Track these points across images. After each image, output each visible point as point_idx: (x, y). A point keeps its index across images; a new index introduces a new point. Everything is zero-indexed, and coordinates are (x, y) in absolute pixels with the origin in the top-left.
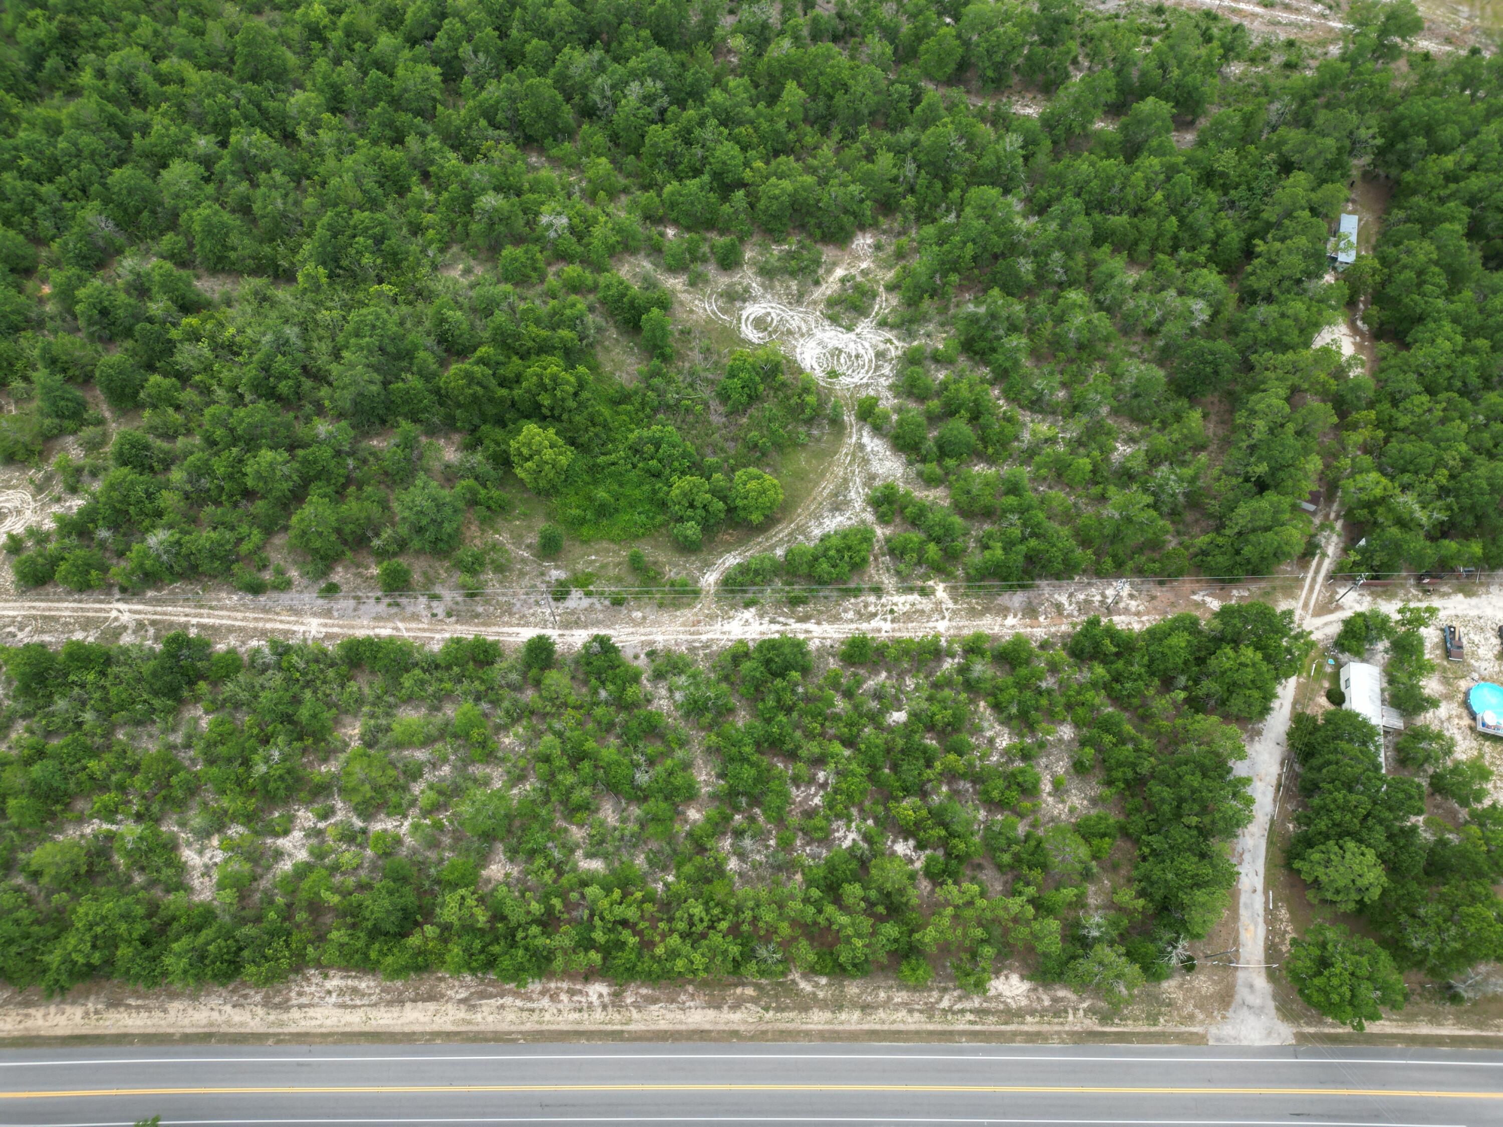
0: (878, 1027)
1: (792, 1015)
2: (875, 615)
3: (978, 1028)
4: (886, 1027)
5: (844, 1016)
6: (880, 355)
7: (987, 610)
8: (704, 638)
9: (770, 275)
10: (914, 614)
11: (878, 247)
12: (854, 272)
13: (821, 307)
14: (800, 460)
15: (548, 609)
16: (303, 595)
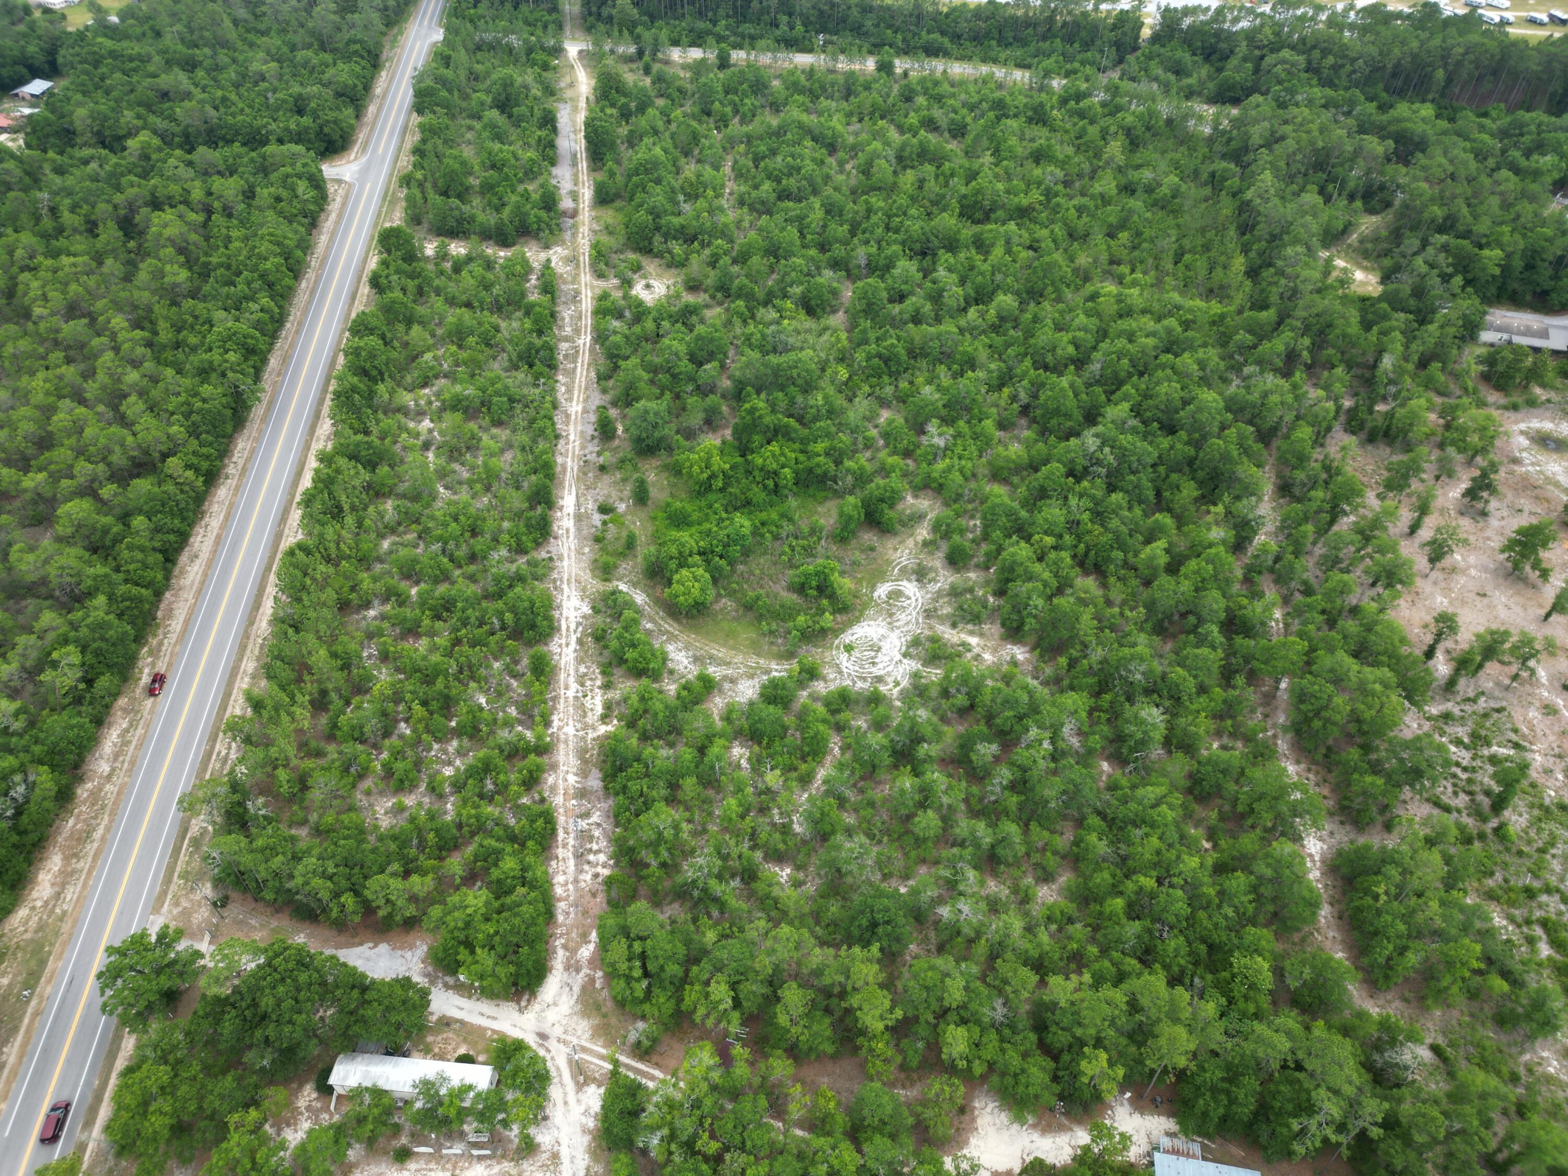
0: (233, 697)
1: (257, 652)
2: (582, 685)
3: (214, 757)
4: (232, 702)
5: (246, 679)
6: (880, 679)
7: (585, 761)
8: (565, 587)
9: (954, 592)
10: (582, 710)
11: (1014, 663)
12: (976, 650)
13: (927, 633)
14: (747, 634)
15: (591, 506)
16: (597, 399)
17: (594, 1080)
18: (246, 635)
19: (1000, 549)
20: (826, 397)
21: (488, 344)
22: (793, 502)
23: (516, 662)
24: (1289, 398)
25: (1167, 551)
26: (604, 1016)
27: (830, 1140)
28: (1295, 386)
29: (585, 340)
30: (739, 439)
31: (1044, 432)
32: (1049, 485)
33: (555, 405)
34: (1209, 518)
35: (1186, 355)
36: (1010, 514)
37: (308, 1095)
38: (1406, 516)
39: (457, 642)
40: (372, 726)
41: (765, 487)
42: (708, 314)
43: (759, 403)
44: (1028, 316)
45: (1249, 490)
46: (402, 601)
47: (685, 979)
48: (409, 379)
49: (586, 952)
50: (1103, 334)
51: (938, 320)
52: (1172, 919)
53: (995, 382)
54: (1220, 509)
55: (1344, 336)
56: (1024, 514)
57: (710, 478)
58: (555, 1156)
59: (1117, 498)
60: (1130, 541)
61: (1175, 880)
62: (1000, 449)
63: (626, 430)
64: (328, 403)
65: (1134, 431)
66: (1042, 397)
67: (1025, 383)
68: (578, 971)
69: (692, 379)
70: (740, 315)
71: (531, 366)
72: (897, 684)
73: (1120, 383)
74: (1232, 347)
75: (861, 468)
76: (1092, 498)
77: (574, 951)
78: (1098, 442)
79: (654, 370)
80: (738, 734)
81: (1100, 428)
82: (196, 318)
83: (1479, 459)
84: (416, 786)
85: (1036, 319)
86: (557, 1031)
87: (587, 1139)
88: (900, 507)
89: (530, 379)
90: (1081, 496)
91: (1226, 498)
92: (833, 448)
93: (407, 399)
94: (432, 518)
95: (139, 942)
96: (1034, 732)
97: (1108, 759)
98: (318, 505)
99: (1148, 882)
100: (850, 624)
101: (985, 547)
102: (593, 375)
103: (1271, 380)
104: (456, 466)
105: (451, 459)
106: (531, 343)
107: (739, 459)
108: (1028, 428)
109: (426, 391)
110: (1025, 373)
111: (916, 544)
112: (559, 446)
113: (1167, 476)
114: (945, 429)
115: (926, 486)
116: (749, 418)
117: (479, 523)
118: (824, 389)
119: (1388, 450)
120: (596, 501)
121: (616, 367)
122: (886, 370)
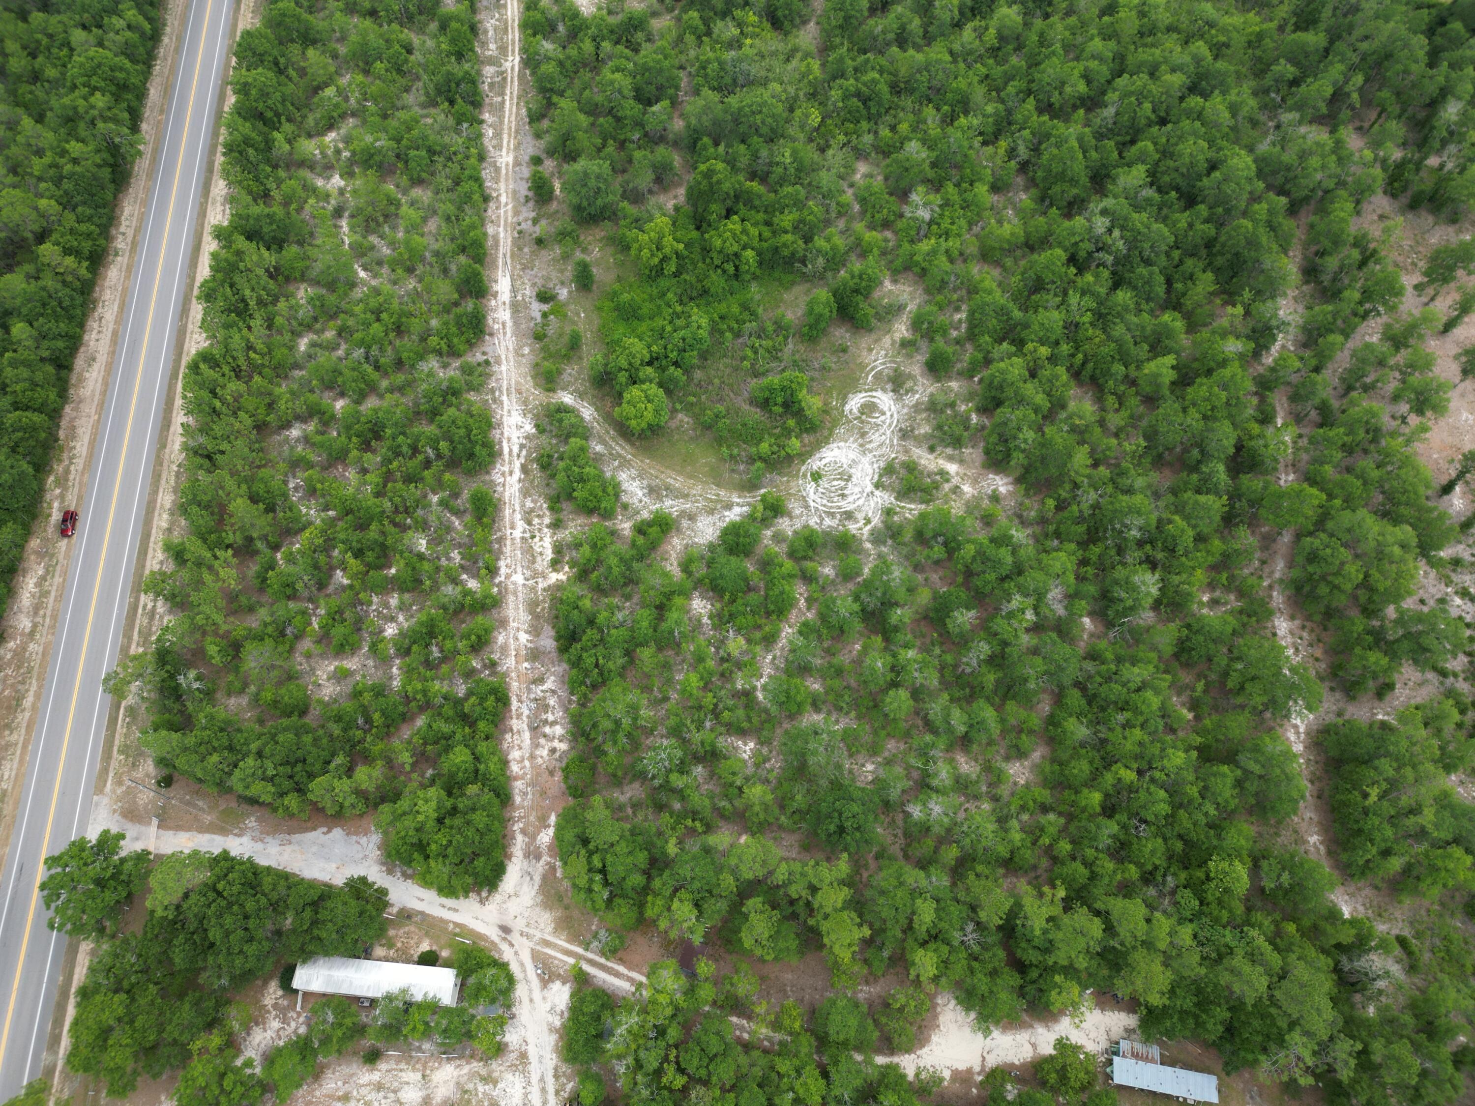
0: (152, 539)
1: (172, 482)
2: (529, 523)
3: (140, 611)
4: (151, 545)
5: (165, 516)
6: (849, 516)
7: (536, 616)
8: (505, 398)
9: (933, 407)
10: (530, 555)
11: (995, 498)
12: (955, 481)
13: (903, 458)
14: (706, 459)
15: (529, 292)
16: (531, 147)
17: (559, 976)
18: (158, 461)
19: (987, 359)
20: (794, 153)
21: (399, 71)
22: (754, 287)
23: (456, 495)
24: (1332, 161)
25: (1174, 368)
26: (567, 908)
27: (796, 1062)
28: (1339, 142)
29: (513, 62)
30: (695, 205)
31: (1044, 199)
32: (1048, 277)
33: (481, 158)
35: (1217, 97)
36: (1001, 313)
37: (273, 993)
38: (1444, 310)
39: (388, 477)
40: (305, 580)
41: (724, 271)
42: (656, 24)
43: (717, 160)
44: (1033, 35)
45: (1272, 287)
46: (326, 419)
48: (310, 121)
49: (546, 837)
50: (1120, 65)
51: (928, 39)
52: (1150, 818)
53: (990, 129)
54: (1238, 309)
55: (1406, 72)
56: (1017, 314)
57: (662, 261)
58: (523, 1056)
59: (1123, 296)
60: (1133, 350)
61: (1157, 774)
62: (994, 223)
63: (564, 191)
64: (220, 159)
65: (1148, 204)
66: (1046, 157)
67: (1026, 133)
68: (538, 858)
69: (638, 124)
70: (694, 30)
71: (452, 102)
72: (868, 521)
73: (1135, 135)
74: (1268, 80)
75: (834, 246)
76: (1096, 295)
77: (533, 837)
78: (1107, 221)
79: (592, 110)
80: (698, 584)
81: (1108, 202)
82: (50, 36)
84: (360, 648)
85: (1043, 41)
86: (518, 925)
87: (554, 1038)
88: (876, 294)
89: (451, 121)
90: (1083, 293)
91: (1247, 294)
92: (802, 221)
93: (309, 147)
94: (351, 313)
95: (80, 846)
96: (1017, 601)
97: (1090, 614)
98: (219, 300)
99: (1129, 776)
100: (817, 446)
101: (970, 352)
102: (524, 111)
103: (1313, 134)
104: (373, 239)
105: (368, 230)
106: (449, 73)
107: (695, 234)
108: (1026, 189)
109: (332, 135)
110: (1027, 119)
111: (893, 343)
112: (490, 211)
113: (1181, 262)
114: (931, 197)
115: (907, 268)
116: (705, 182)
117: (404, 320)
118: (794, 140)
119: (1431, 219)
120: (534, 285)
121: (550, 104)
122: (864, 112)
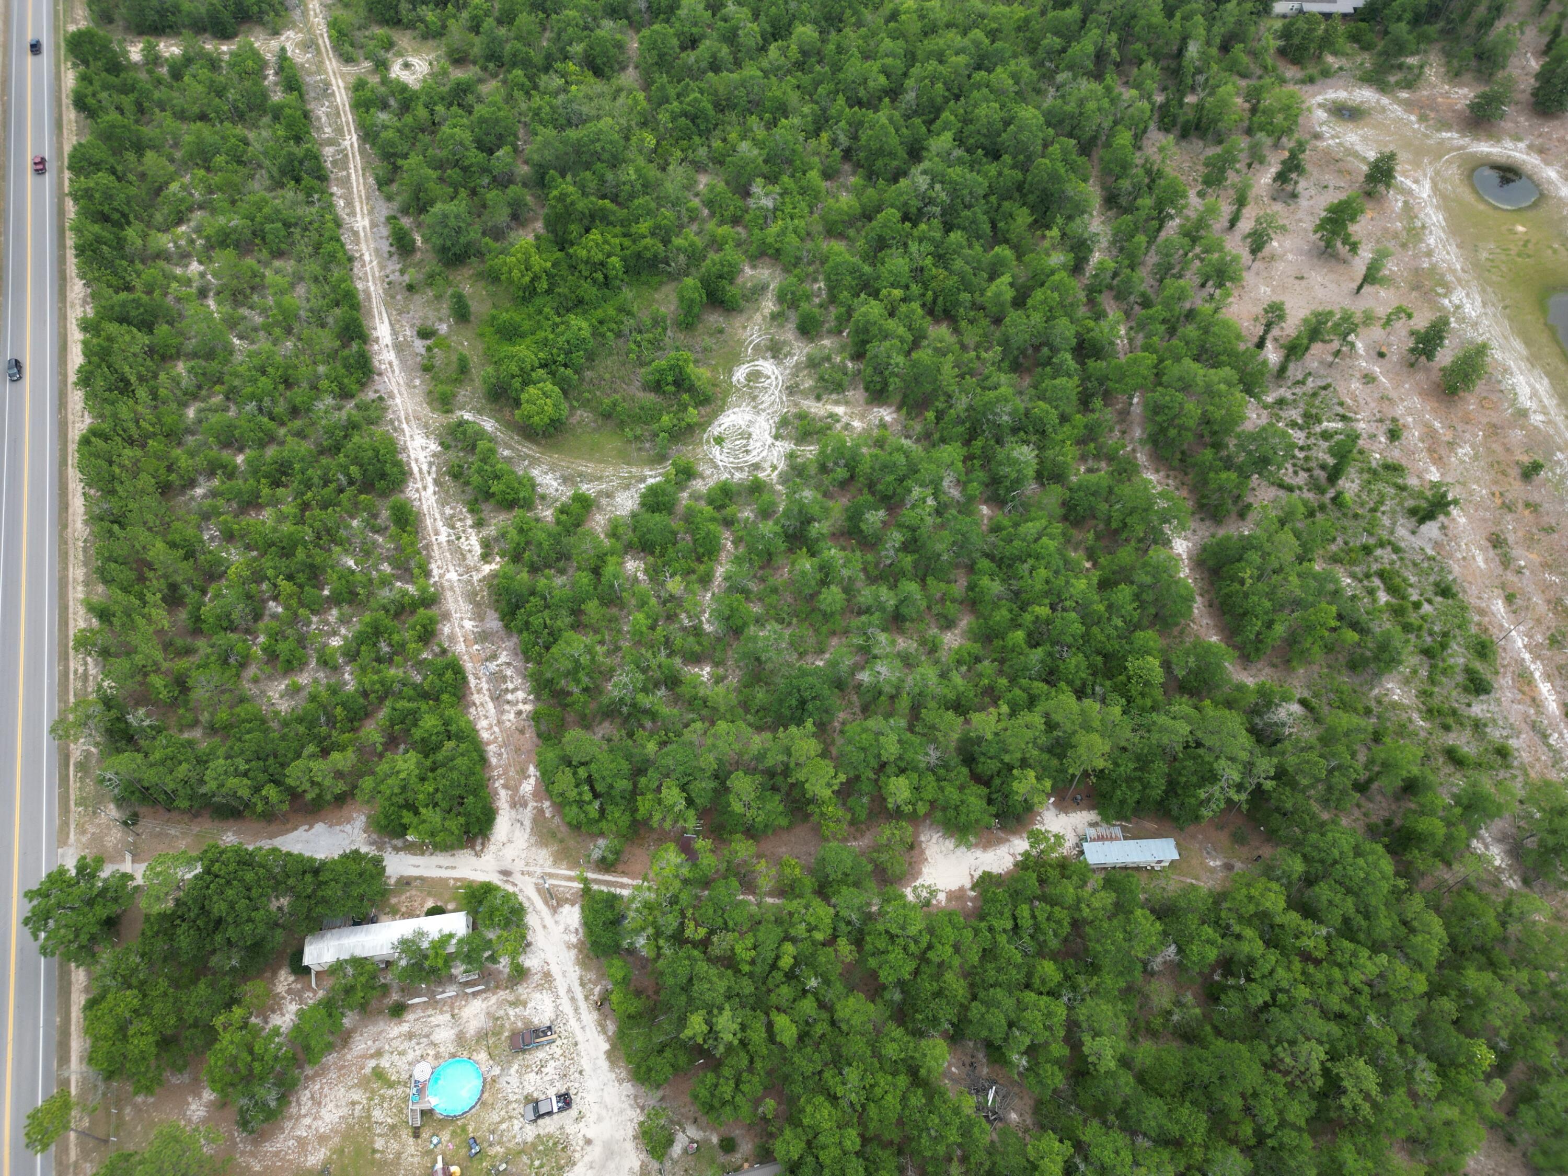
0: (71, 610)
1: (81, 557)
2: (453, 527)
3: (72, 676)
4: (71, 616)
5: (80, 588)
6: (756, 467)
7: (477, 605)
8: (405, 426)
9: (812, 363)
10: (461, 555)
11: (883, 425)
12: (845, 420)
13: (794, 410)
14: (613, 443)
15: (409, 332)
16: (385, 209)
17: (567, 900)
18: (62, 542)
19: (850, 311)
20: (637, 170)
21: (240, 162)
22: (627, 293)
23: (375, 516)
24: (1106, 103)
25: (1012, 285)
26: (562, 841)
27: (804, 901)
28: (1108, 89)
29: (351, 140)
30: (554, 232)
31: (871, 176)
32: (888, 233)
33: (338, 224)
34: (1046, 244)
35: (999, 69)
36: (854, 271)
37: (285, 980)
38: (1226, 209)
39: (305, 506)
40: (239, 612)
41: (595, 281)
42: (484, 89)
43: (567, 186)
44: (831, 47)
45: (1079, 209)
46: (231, 473)
47: (635, 792)
48: (159, 217)
49: (528, 787)
50: (911, 58)
51: (738, 64)
52: (1069, 640)
53: (811, 128)
54: (1055, 232)
55: (1150, 26)
56: (867, 269)
57: (533, 280)
58: (547, 976)
59: (956, 236)
60: (975, 281)
61: (1068, 603)
62: (831, 201)
63: (426, 240)
64: (71, 259)
65: (960, 161)
66: (864, 138)
67: (843, 124)
68: (525, 805)
69: (485, 170)
70: (521, 87)
71: (298, 180)
72: (774, 468)
73: (937, 111)
74: (1041, 54)
75: (692, 244)
76: (932, 240)
77: (515, 789)
78: (928, 178)
79: (440, 165)
80: (629, 548)
81: (926, 165)
83: (1284, 140)
84: (306, 664)
85: (840, 50)
86: (519, 866)
87: (573, 953)
88: (740, 281)
89: (301, 196)
90: (920, 241)
91: (1059, 220)
92: (658, 227)
93: (164, 241)
94: (236, 375)
95: (57, 878)
96: (916, 492)
97: (986, 502)
98: (100, 383)
99: (1043, 611)
100: (715, 415)
101: (834, 311)
102: (371, 180)
103: (1086, 86)
104: (244, 311)
105: (236, 303)
106: (290, 154)
107: (559, 255)
108: (854, 173)
109: (183, 228)
110: (841, 113)
111: (764, 318)
112: (356, 270)
113: (999, 206)
114: (770, 187)
115: (762, 254)
116: (559, 206)
117: (290, 372)
118: (633, 161)
119: (1201, 144)
120: (412, 326)
121: (396, 168)
122: (694, 129)
